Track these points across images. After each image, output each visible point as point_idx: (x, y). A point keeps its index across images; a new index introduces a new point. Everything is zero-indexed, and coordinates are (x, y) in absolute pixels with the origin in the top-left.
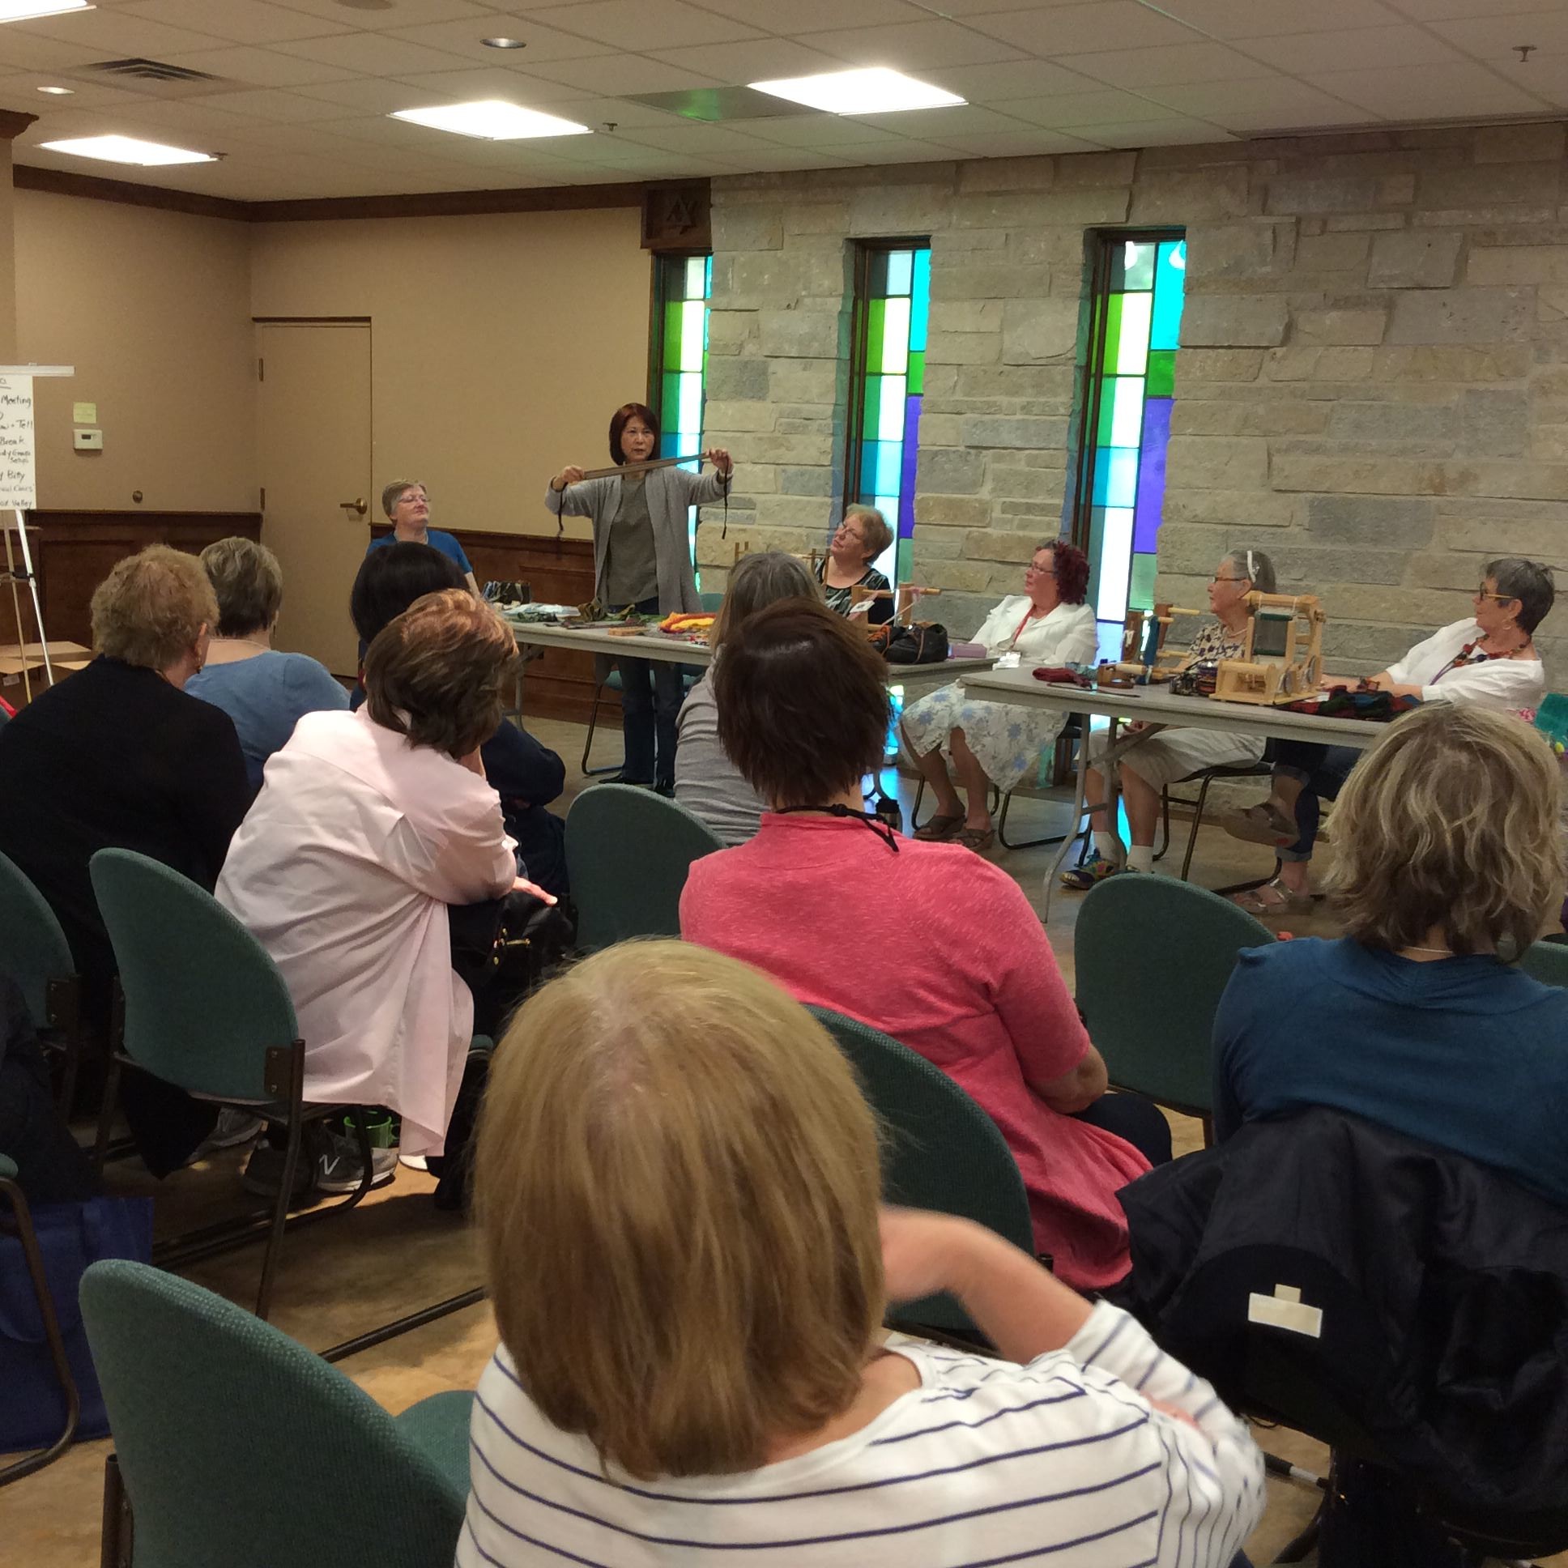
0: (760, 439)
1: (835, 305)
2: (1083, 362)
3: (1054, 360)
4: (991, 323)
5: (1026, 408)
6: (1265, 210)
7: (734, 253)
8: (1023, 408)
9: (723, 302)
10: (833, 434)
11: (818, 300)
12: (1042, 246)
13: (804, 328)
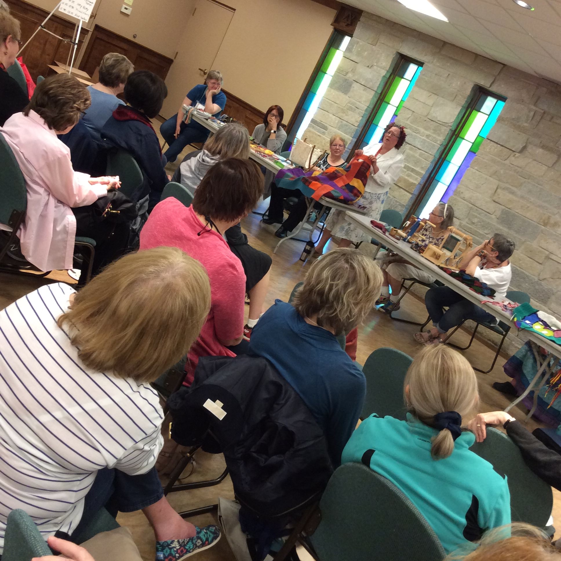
0: (339, 107)
1: (383, 73)
2: (453, 129)
3: (444, 124)
4: (430, 102)
5: (428, 136)
6: (535, 104)
7: (358, 40)
8: (427, 136)
9: (348, 55)
10: (362, 117)
11: (379, 68)
12: (459, 83)
13: (370, 76)
